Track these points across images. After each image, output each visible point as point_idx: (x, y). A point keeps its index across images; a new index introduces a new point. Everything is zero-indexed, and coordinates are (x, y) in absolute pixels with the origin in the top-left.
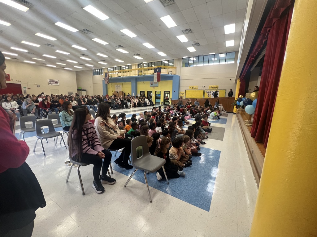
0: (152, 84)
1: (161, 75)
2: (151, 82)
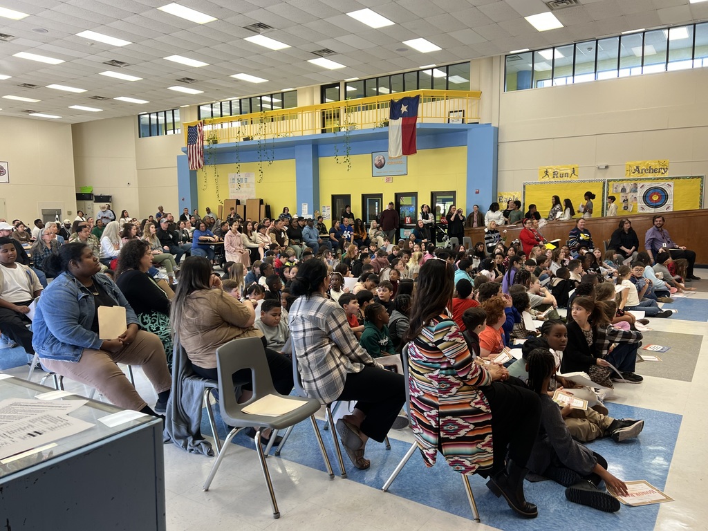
0: (380, 166)
1: (418, 126)
2: (378, 157)
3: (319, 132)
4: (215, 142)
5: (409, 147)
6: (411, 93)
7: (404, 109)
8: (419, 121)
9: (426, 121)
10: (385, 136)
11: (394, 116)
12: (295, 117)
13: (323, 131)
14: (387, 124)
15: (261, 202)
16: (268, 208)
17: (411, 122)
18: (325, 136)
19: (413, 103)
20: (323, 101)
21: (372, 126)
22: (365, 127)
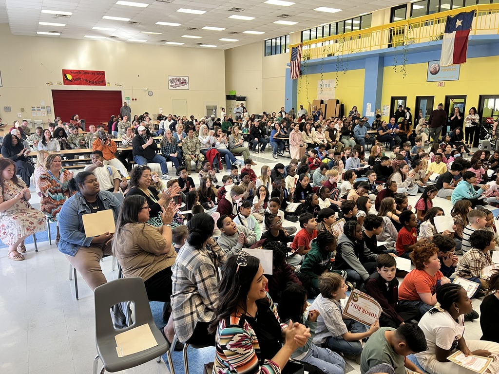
0: (435, 73)
1: (470, 38)
2: (433, 65)
3: (387, 46)
4: (308, 58)
5: (460, 57)
6: (468, 9)
7: (459, 23)
8: (471, 33)
9: (479, 33)
10: (439, 48)
11: (448, 30)
12: (369, 35)
13: (390, 46)
14: (441, 37)
15: (338, 102)
16: (342, 106)
17: (464, 35)
18: (391, 49)
19: (467, 18)
20: (391, 21)
21: (428, 40)
22: (422, 41)
